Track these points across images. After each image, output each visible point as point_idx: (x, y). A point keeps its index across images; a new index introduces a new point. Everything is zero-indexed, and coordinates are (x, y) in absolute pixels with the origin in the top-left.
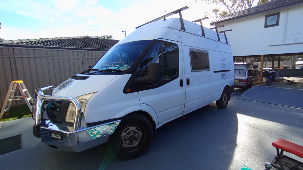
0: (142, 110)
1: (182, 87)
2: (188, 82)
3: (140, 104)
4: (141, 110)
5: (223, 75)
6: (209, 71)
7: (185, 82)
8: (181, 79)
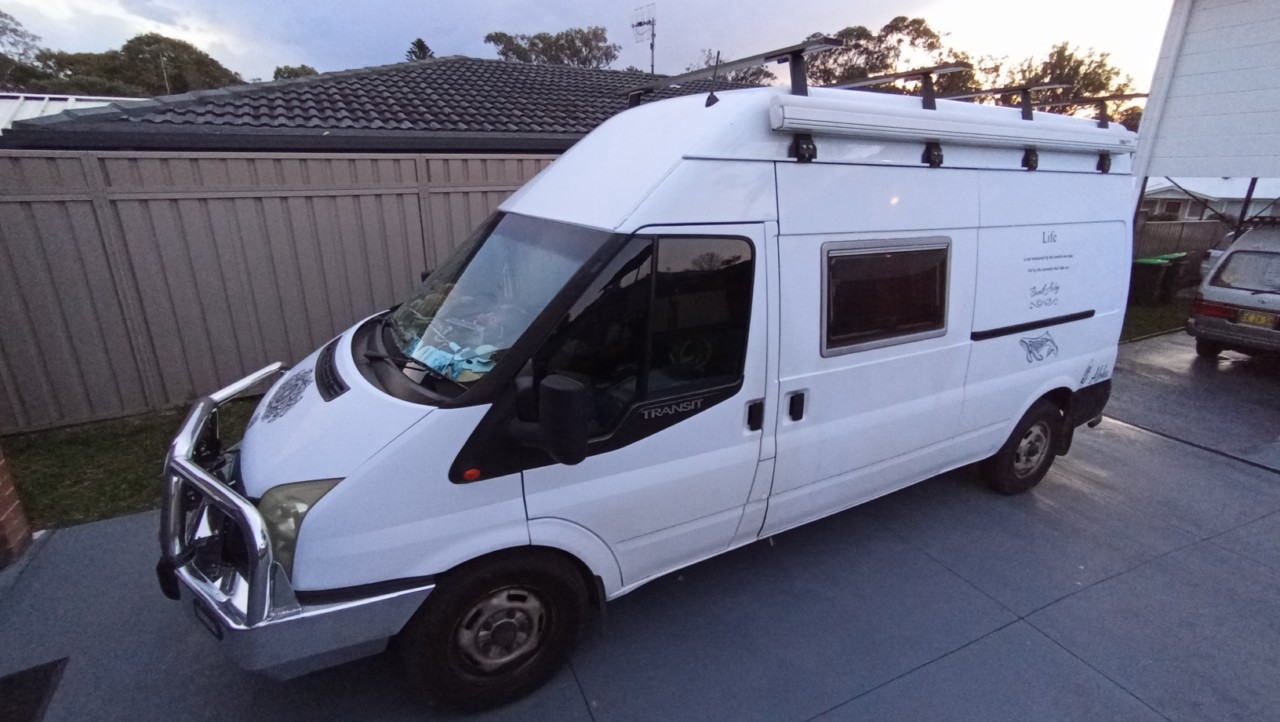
0: (534, 543)
1: (760, 431)
2: (797, 406)
3: (528, 519)
4: (528, 543)
5: (1032, 347)
6: (943, 335)
7: (776, 410)
8: (756, 396)
